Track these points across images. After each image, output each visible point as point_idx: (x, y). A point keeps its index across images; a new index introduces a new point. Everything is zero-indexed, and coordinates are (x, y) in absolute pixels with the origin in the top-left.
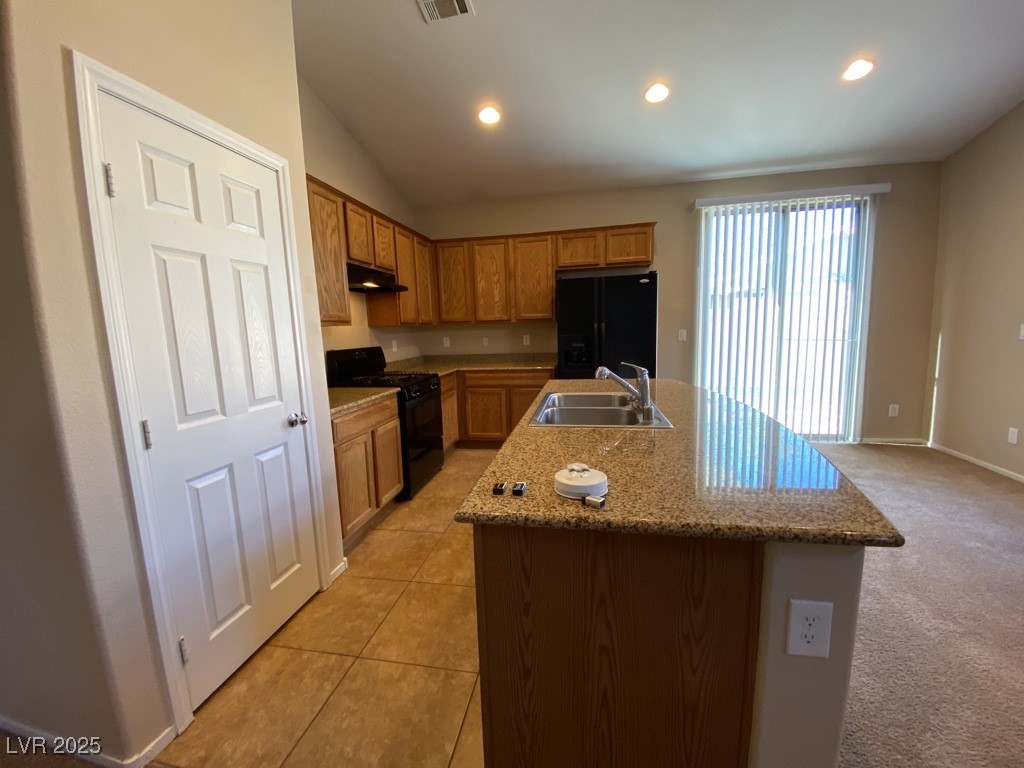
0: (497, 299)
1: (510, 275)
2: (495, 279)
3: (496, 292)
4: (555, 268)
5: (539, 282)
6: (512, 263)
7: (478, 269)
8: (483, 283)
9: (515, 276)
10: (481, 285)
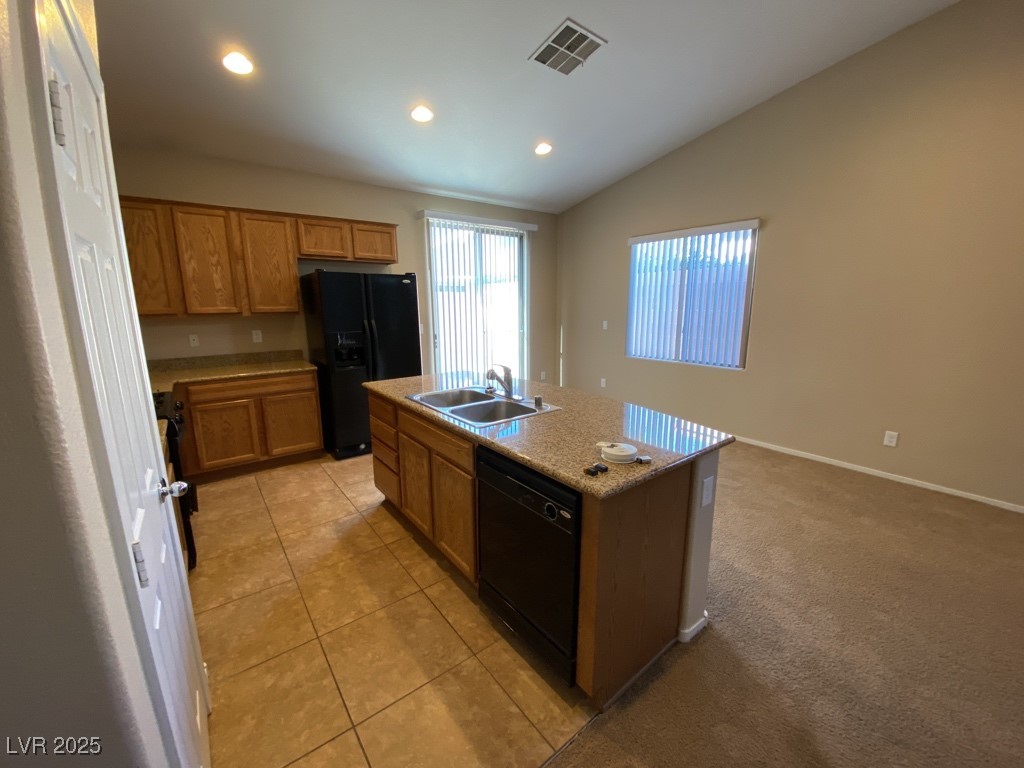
0: (218, 285)
1: (236, 257)
2: (214, 260)
3: (216, 276)
4: (297, 256)
5: (278, 269)
6: (237, 242)
7: (183, 244)
8: (193, 264)
9: (243, 259)
10: (190, 267)
